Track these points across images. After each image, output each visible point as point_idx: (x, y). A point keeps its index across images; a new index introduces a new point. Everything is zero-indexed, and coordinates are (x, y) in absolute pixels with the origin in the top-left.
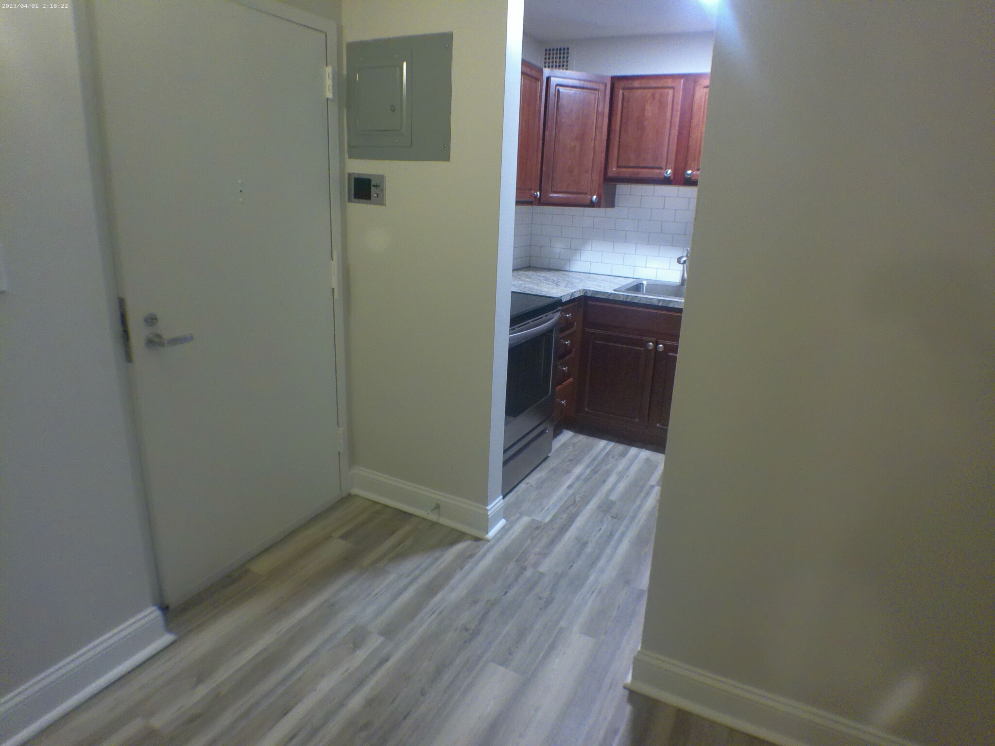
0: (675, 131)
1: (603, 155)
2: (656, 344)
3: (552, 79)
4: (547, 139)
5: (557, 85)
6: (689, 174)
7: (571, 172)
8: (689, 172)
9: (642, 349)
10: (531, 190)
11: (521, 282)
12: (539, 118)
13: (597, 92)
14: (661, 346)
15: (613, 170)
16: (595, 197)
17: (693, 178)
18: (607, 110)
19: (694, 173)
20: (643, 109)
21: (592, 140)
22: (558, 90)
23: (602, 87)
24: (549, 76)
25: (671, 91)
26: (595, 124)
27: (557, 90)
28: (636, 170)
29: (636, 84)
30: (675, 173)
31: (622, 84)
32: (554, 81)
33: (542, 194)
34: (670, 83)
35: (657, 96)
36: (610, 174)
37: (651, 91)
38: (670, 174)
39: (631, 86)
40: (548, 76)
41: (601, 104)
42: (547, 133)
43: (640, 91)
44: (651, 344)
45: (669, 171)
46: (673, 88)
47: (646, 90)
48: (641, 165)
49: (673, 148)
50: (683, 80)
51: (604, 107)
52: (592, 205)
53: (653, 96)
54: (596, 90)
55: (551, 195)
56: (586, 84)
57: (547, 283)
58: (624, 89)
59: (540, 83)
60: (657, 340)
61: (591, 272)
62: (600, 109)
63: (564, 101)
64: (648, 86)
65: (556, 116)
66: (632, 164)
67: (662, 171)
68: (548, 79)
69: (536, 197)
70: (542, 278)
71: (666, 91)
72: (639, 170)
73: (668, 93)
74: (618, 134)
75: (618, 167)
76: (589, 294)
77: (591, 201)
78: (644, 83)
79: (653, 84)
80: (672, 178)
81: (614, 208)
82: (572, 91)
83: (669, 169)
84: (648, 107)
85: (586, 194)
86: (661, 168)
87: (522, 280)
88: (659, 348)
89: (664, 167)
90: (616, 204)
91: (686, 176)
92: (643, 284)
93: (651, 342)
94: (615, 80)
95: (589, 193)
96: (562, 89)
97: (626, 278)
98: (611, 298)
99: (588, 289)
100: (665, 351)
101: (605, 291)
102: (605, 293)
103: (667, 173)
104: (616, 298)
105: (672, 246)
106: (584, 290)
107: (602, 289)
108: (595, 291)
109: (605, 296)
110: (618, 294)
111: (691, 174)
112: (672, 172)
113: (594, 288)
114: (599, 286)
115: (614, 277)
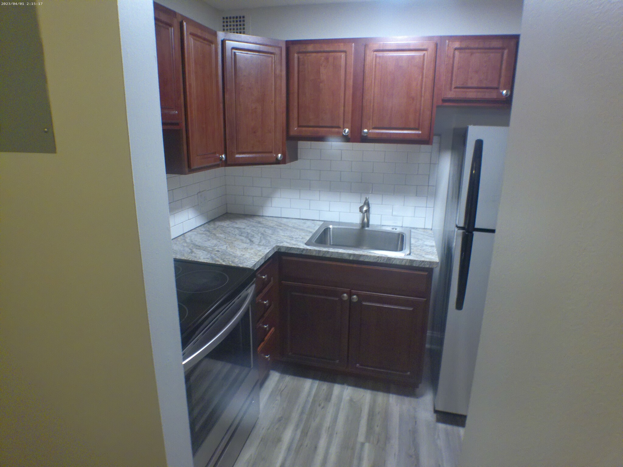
0: (350, 92)
1: (284, 115)
2: (350, 295)
3: (227, 42)
4: (227, 102)
5: (233, 48)
6: (365, 133)
7: (255, 132)
8: (366, 131)
9: (337, 299)
10: (215, 153)
11: (215, 242)
12: (217, 82)
13: (273, 55)
14: (355, 297)
15: (295, 130)
16: (280, 155)
17: (369, 136)
18: (284, 73)
19: (370, 131)
20: (318, 72)
21: (272, 101)
22: (235, 53)
23: (277, 51)
24: (224, 39)
25: (343, 55)
26: (273, 87)
27: (233, 53)
28: (316, 129)
29: (310, 48)
30: (351, 131)
31: (296, 48)
32: (230, 44)
33: (228, 157)
34: (342, 47)
35: (331, 60)
36: (292, 133)
37: (324, 54)
38: (348, 132)
39: (304, 50)
40: (222, 39)
41: (278, 68)
42: (227, 96)
43: (314, 55)
44: (345, 295)
45: (347, 130)
46: (345, 52)
47: (320, 54)
48: (321, 125)
49: (349, 109)
50: (353, 44)
51: (281, 71)
52: (278, 162)
53: (327, 59)
54: (272, 53)
55: (237, 156)
56: (262, 48)
57: (242, 240)
58: (298, 53)
59: (214, 45)
60: (350, 290)
61: (282, 216)
62: (278, 72)
63: (240, 64)
64: (322, 50)
65: (235, 79)
66: (312, 124)
67: (340, 130)
68: (223, 42)
69: (221, 159)
70: (237, 232)
71: (339, 54)
72: (318, 129)
73: (341, 56)
74: (296, 95)
75: (299, 126)
76: (283, 250)
77: (277, 159)
78: (318, 47)
79: (326, 48)
80: (350, 136)
81: (297, 160)
82: (250, 55)
83: (347, 128)
84: (323, 70)
85: (271, 152)
86: (339, 127)
87: (217, 238)
88: (353, 299)
89: (342, 126)
90: (299, 157)
91: (363, 134)
92: (330, 228)
93: (345, 293)
94: (290, 44)
95: (273, 151)
96: (238, 53)
97: (313, 222)
98: (304, 253)
99: (281, 245)
100: (359, 302)
101: (298, 247)
102: (298, 249)
103: (345, 131)
104: (309, 254)
105: (351, 192)
106: (277, 246)
107: (294, 243)
108: (288, 247)
109: (298, 252)
110: (310, 250)
111: (367, 133)
112: (349, 131)
113: (287, 242)
114: (291, 238)
115: (303, 221)
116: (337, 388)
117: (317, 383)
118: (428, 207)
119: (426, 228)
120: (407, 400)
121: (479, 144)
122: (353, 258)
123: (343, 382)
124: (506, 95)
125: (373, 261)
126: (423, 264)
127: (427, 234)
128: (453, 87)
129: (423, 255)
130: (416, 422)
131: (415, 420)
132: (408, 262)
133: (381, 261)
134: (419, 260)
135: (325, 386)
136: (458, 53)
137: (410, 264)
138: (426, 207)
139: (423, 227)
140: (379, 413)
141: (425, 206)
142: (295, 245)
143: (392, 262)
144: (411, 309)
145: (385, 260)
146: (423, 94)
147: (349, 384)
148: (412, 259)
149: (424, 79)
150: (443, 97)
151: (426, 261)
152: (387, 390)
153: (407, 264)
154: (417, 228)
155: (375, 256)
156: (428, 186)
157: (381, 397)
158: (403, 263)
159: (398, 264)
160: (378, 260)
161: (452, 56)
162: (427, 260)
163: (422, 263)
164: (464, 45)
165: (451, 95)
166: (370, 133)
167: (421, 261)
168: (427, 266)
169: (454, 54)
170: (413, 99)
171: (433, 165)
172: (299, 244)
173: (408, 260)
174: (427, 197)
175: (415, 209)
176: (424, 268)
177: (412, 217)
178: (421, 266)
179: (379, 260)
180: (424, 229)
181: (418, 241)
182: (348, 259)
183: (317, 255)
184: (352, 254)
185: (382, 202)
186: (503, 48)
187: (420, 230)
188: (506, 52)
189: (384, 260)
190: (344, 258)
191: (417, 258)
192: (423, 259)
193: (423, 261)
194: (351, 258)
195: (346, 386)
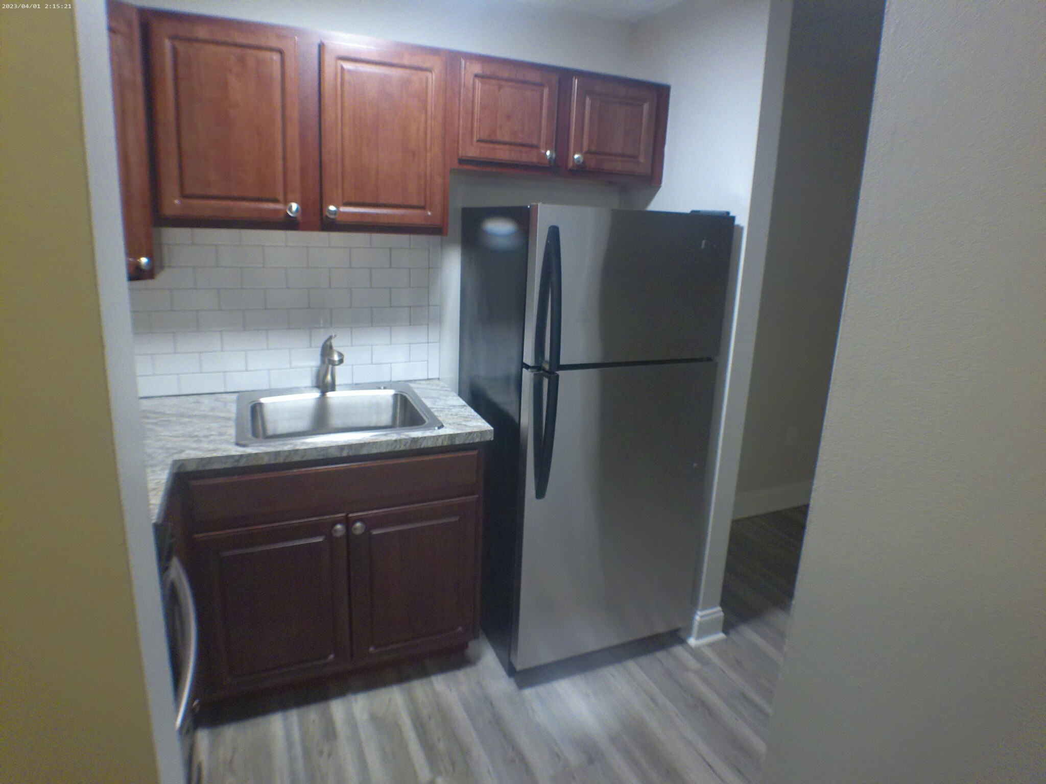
0: (294, 133)
2: (348, 523)
6: (331, 212)
8: (332, 208)
9: (323, 539)
14: (358, 524)
15: (174, 203)
16: (144, 260)
17: (338, 219)
19: (341, 209)
25: (275, 56)
28: (225, 203)
29: (202, 32)
30: (304, 209)
34: (272, 40)
35: (251, 63)
36: (164, 211)
38: (296, 210)
39: (188, 35)
43: (213, 47)
44: (339, 527)
45: (295, 207)
46: (280, 51)
47: (224, 49)
48: (233, 194)
50: (296, 39)
52: (139, 274)
60: (347, 515)
64: (229, 40)
66: (215, 192)
67: (281, 206)
71: (266, 53)
72: (230, 202)
73: (271, 58)
75: (184, 196)
76: (190, 468)
80: (300, 219)
81: (163, 270)
83: (294, 202)
84: (234, 83)
86: (277, 201)
88: (355, 530)
89: (281, 198)
91: (326, 214)
92: (261, 404)
93: (337, 522)
97: (213, 397)
98: (242, 463)
99: (183, 456)
100: (367, 531)
101: (225, 454)
102: (228, 457)
103: (290, 209)
104: (254, 463)
105: (290, 329)
106: (175, 462)
107: (211, 447)
108: (202, 459)
109: (228, 465)
110: (256, 454)
111: (335, 213)
112: (300, 208)
113: (194, 449)
114: (196, 438)
115: (191, 399)
116: (338, 708)
117: (294, 715)
118: (431, 343)
119: (430, 377)
120: (461, 675)
121: (554, 233)
122: (348, 453)
123: (342, 692)
124: (551, 158)
125: (388, 450)
126: (470, 438)
127: (438, 388)
128: (475, 139)
129: (463, 423)
130: (491, 704)
131: (487, 700)
132: (447, 439)
133: (400, 447)
134: (463, 432)
135: (313, 713)
136: (480, 84)
137: (450, 443)
138: (428, 343)
139: (426, 378)
140: (430, 718)
141: (426, 341)
142: (215, 450)
143: (421, 445)
144: (456, 519)
145: (408, 445)
146: (428, 147)
147: (356, 690)
148: (452, 433)
149: (429, 122)
150: (460, 155)
151: (475, 432)
152: (424, 673)
153: (446, 443)
154: (416, 380)
155: (391, 440)
156: (429, 306)
157: (419, 688)
158: (439, 443)
159: (431, 446)
160: (395, 447)
161: (471, 86)
162: (476, 430)
163: (468, 437)
164: (489, 70)
165: (473, 152)
166: (340, 212)
167: (466, 434)
168: (477, 440)
169: (474, 84)
170: (414, 155)
171: (432, 270)
172: (223, 446)
173: (447, 437)
174: (428, 325)
175: (410, 348)
176: (474, 443)
177: (406, 362)
178: (467, 442)
179: (398, 447)
180: (428, 379)
181: (436, 401)
182: (339, 455)
183: (273, 462)
184: (345, 445)
185: (352, 341)
186: (542, 85)
187: (423, 382)
188: (546, 91)
189: (405, 445)
190: (330, 456)
191: (458, 429)
192: (468, 430)
193: (470, 433)
194: (345, 454)
195: (351, 698)
